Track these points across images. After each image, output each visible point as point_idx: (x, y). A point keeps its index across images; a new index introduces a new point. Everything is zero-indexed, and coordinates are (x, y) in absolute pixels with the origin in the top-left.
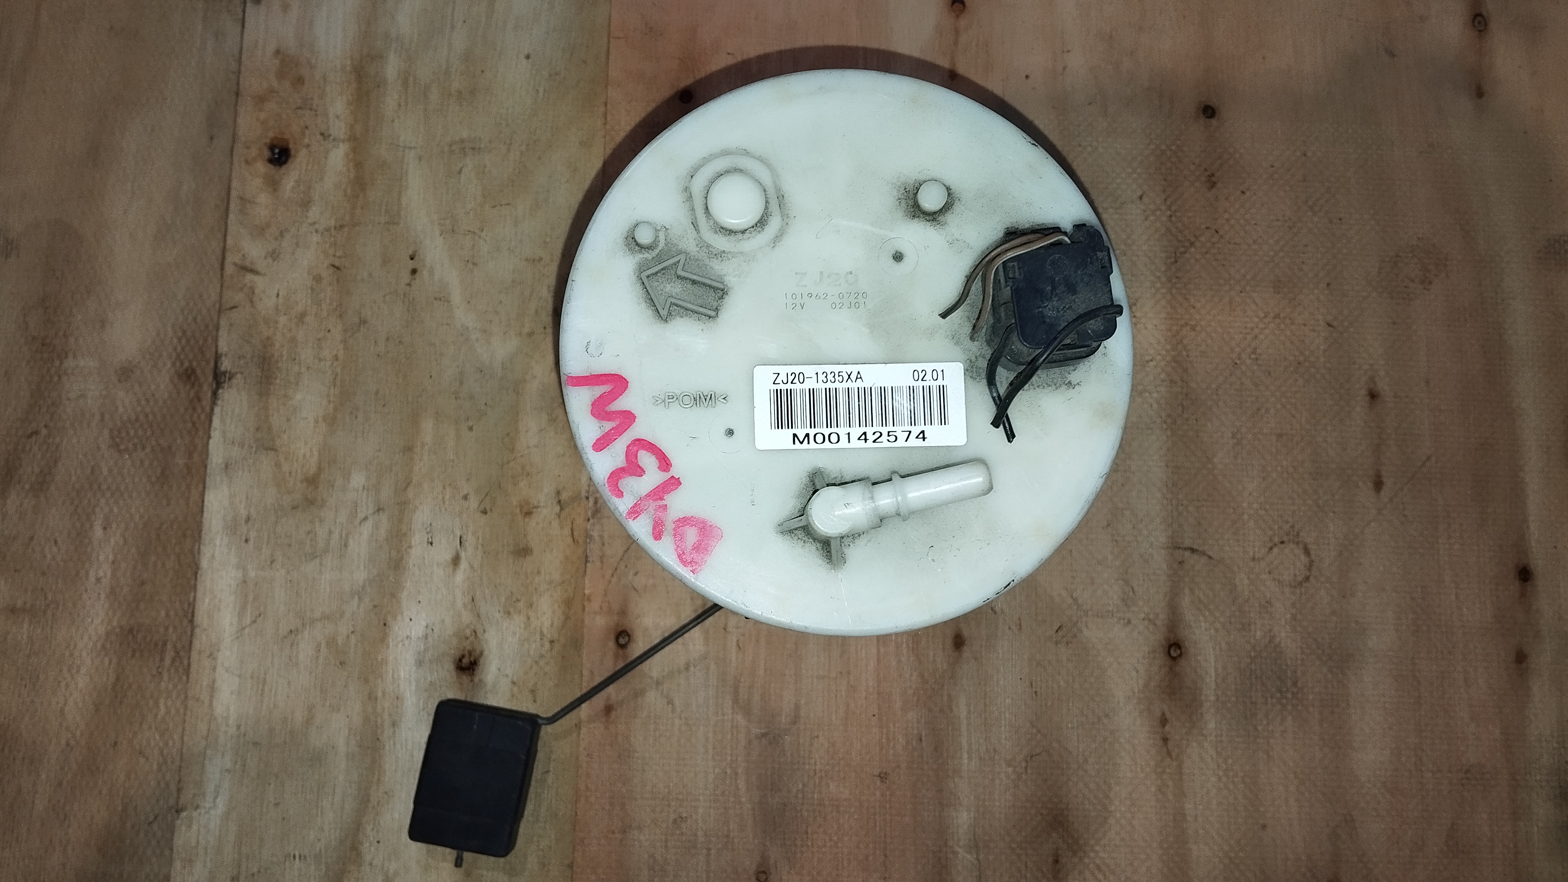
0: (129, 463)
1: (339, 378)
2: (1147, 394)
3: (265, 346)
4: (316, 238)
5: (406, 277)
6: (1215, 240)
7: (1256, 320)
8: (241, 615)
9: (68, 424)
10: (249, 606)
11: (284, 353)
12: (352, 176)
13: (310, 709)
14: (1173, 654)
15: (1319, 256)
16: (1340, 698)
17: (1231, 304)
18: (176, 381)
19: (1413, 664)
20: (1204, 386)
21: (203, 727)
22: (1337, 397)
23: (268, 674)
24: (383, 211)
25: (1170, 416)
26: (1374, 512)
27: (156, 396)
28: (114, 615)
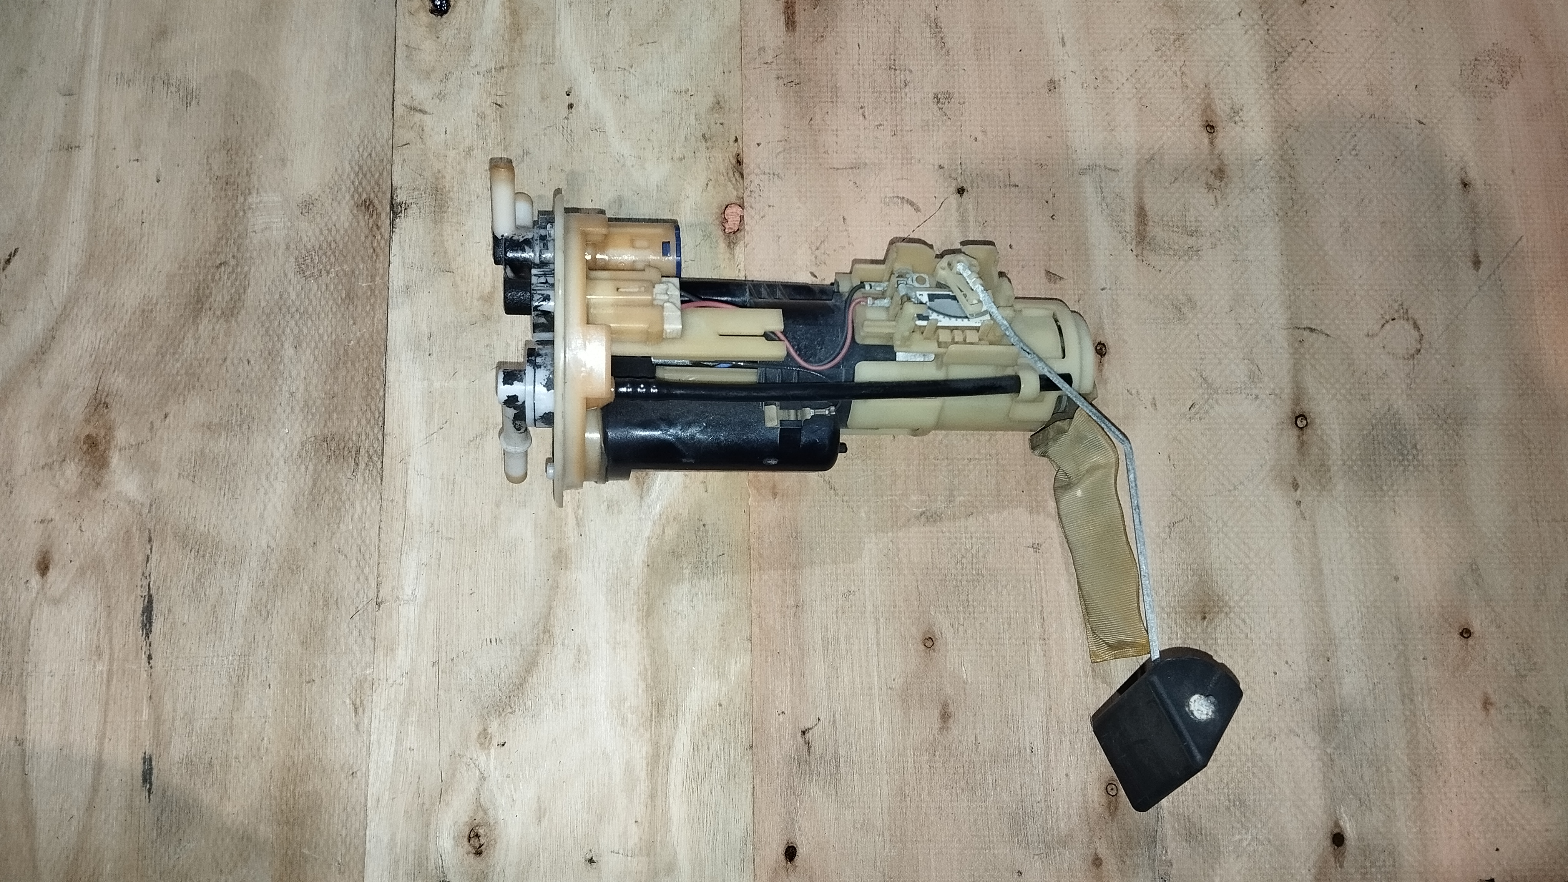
0: (315, 287)
2: (1258, 190)
3: (437, 179)
4: (478, 79)
5: (565, 111)
6: (1310, 49)
7: (1354, 120)
8: (428, 423)
9: (255, 254)
10: (435, 414)
11: (455, 184)
12: (508, 22)
13: (498, 505)
14: (1300, 425)
15: (1406, 61)
16: (1458, 457)
17: (1329, 106)
18: (355, 212)
19: (1522, 424)
20: (1311, 181)
21: (399, 526)
22: (1433, 187)
23: (457, 476)
24: (539, 52)
25: (1281, 209)
26: (1475, 288)
27: (338, 226)
28: (308, 426)
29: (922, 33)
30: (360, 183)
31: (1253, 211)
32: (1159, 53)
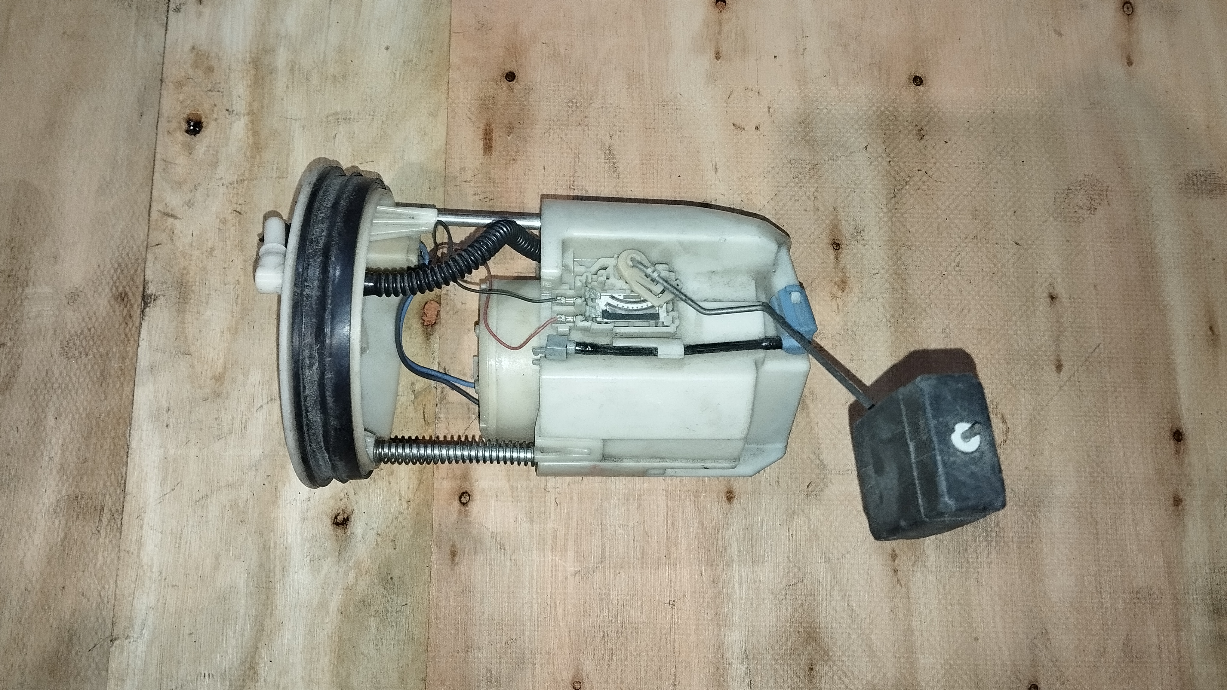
0: (76, 367)
1: (240, 298)
2: (874, 300)
3: (182, 274)
4: (221, 190)
6: (924, 179)
7: (959, 240)
8: (162, 485)
9: (28, 337)
10: (169, 477)
11: (197, 279)
12: (251, 141)
13: (217, 557)
15: (1007, 190)
16: (1034, 535)
17: (938, 228)
18: (112, 303)
19: (1091, 507)
20: (919, 292)
21: (132, 573)
22: (1024, 299)
23: (184, 531)
24: (275, 168)
25: (893, 316)
26: (1056, 388)
27: (97, 314)
28: (63, 486)
29: (597, 158)
30: (118, 278)
31: (869, 317)
32: (796, 180)
